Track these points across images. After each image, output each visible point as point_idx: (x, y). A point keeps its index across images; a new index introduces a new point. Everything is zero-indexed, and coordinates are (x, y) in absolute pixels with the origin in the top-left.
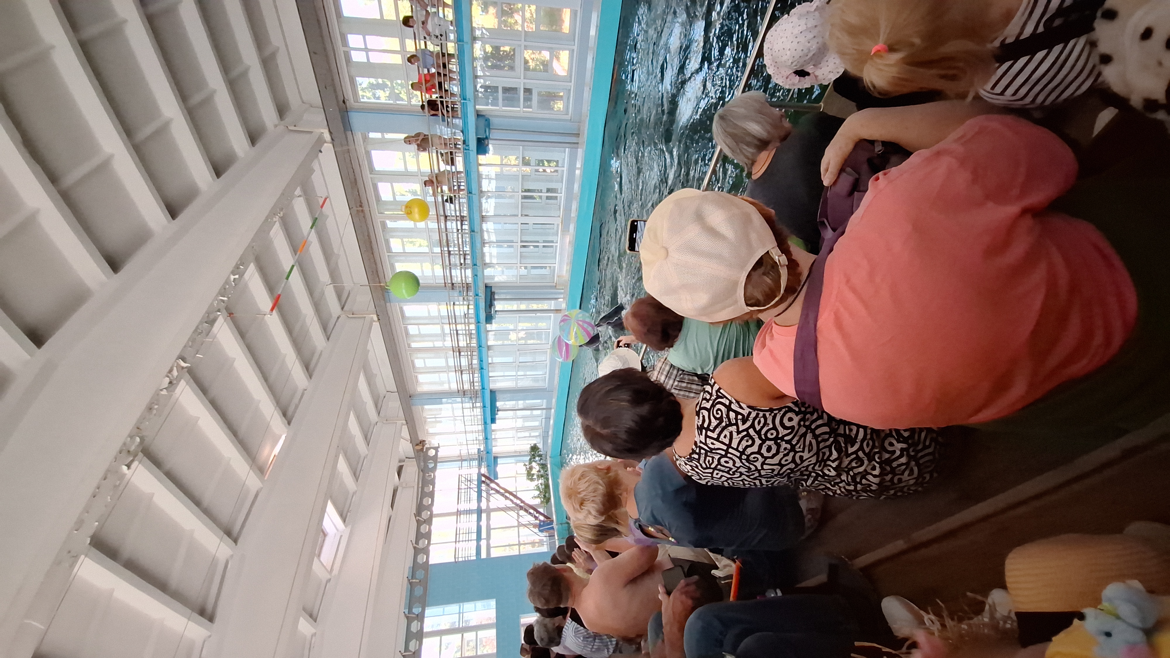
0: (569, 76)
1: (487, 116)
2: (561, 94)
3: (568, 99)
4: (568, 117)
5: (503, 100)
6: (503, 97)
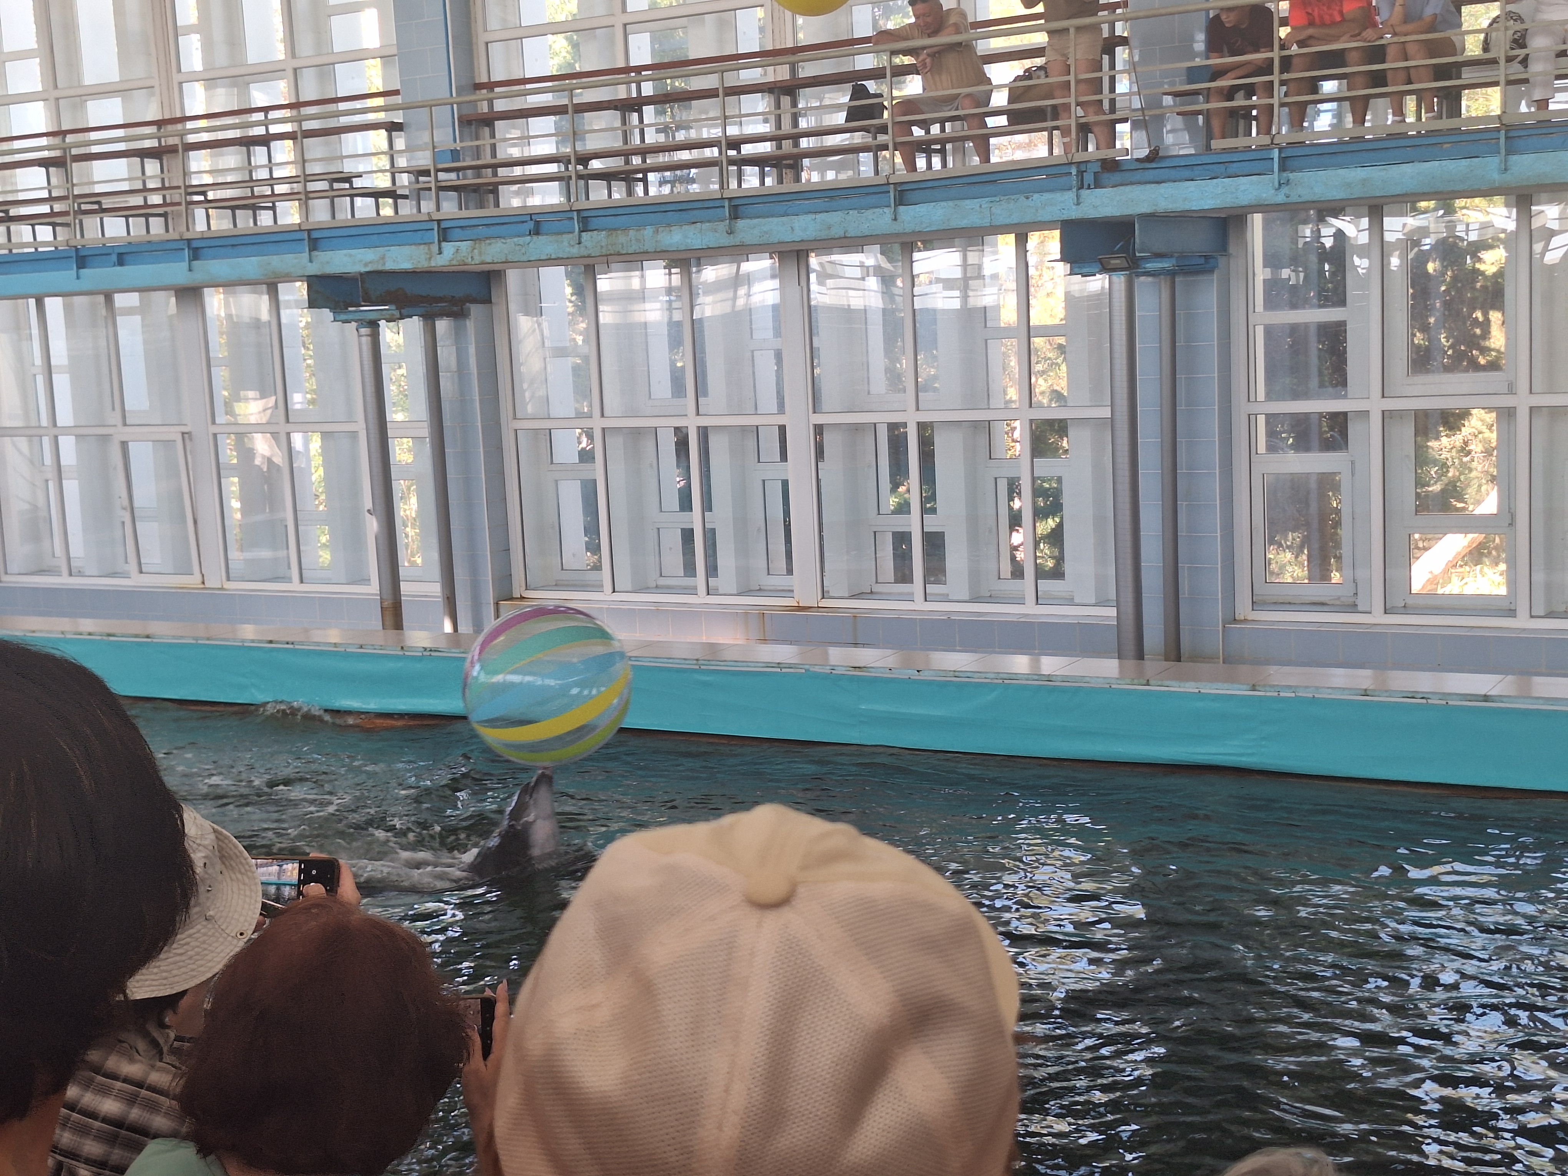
0: (1410, 601)
1: (1222, 261)
2: (1336, 577)
3: (1320, 605)
4: (1244, 609)
5: (1294, 329)
6: (1306, 325)
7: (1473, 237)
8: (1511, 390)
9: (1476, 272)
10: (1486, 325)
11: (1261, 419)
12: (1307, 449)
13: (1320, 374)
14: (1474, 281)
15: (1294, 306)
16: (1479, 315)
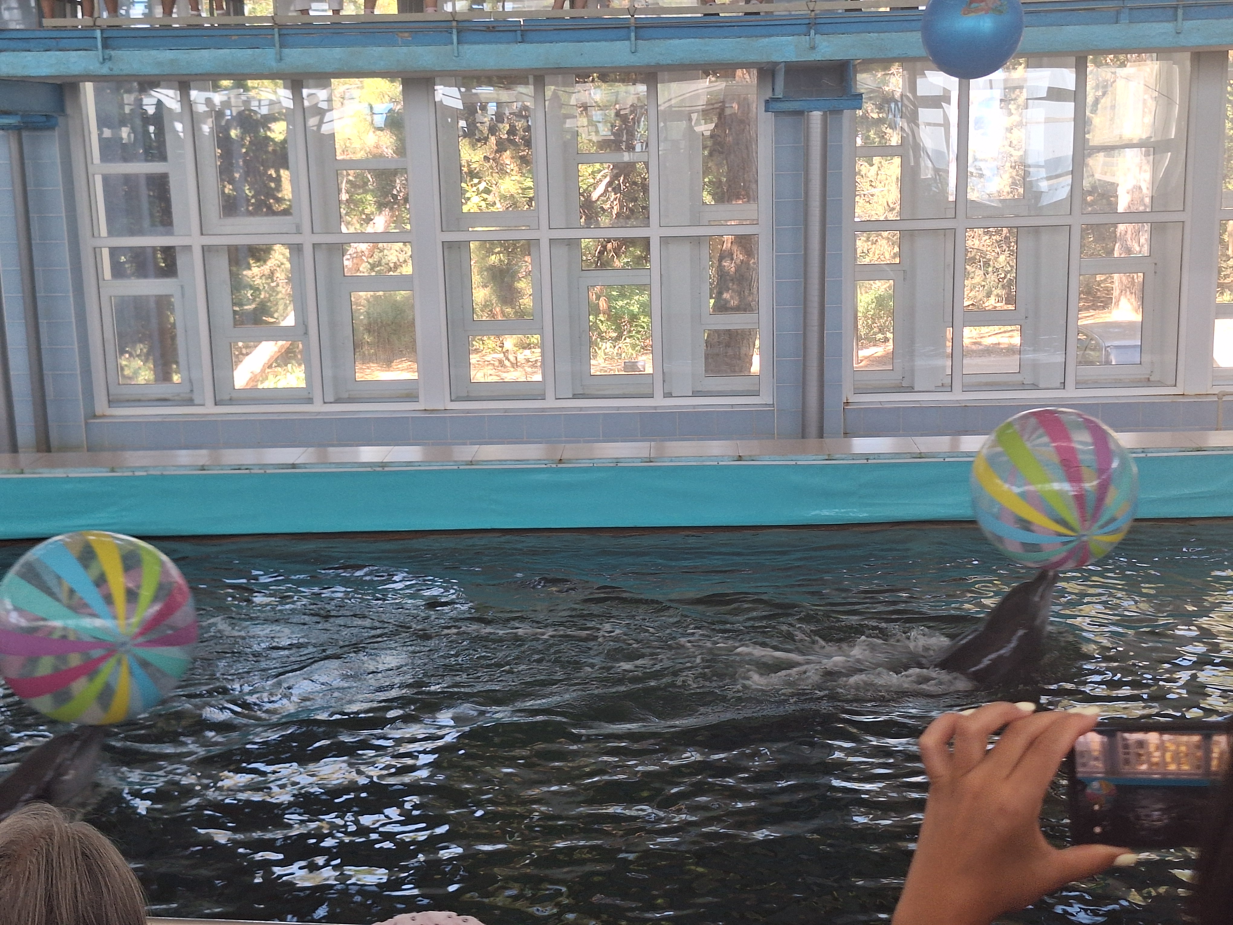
0: (234, 395)
2: (176, 378)
3: (163, 401)
5: (127, 179)
6: (137, 176)
7: (264, 111)
8: (299, 232)
9: (268, 138)
10: (278, 180)
11: (106, 252)
12: (145, 276)
13: (152, 215)
14: (267, 145)
15: (125, 160)
16: (272, 172)
